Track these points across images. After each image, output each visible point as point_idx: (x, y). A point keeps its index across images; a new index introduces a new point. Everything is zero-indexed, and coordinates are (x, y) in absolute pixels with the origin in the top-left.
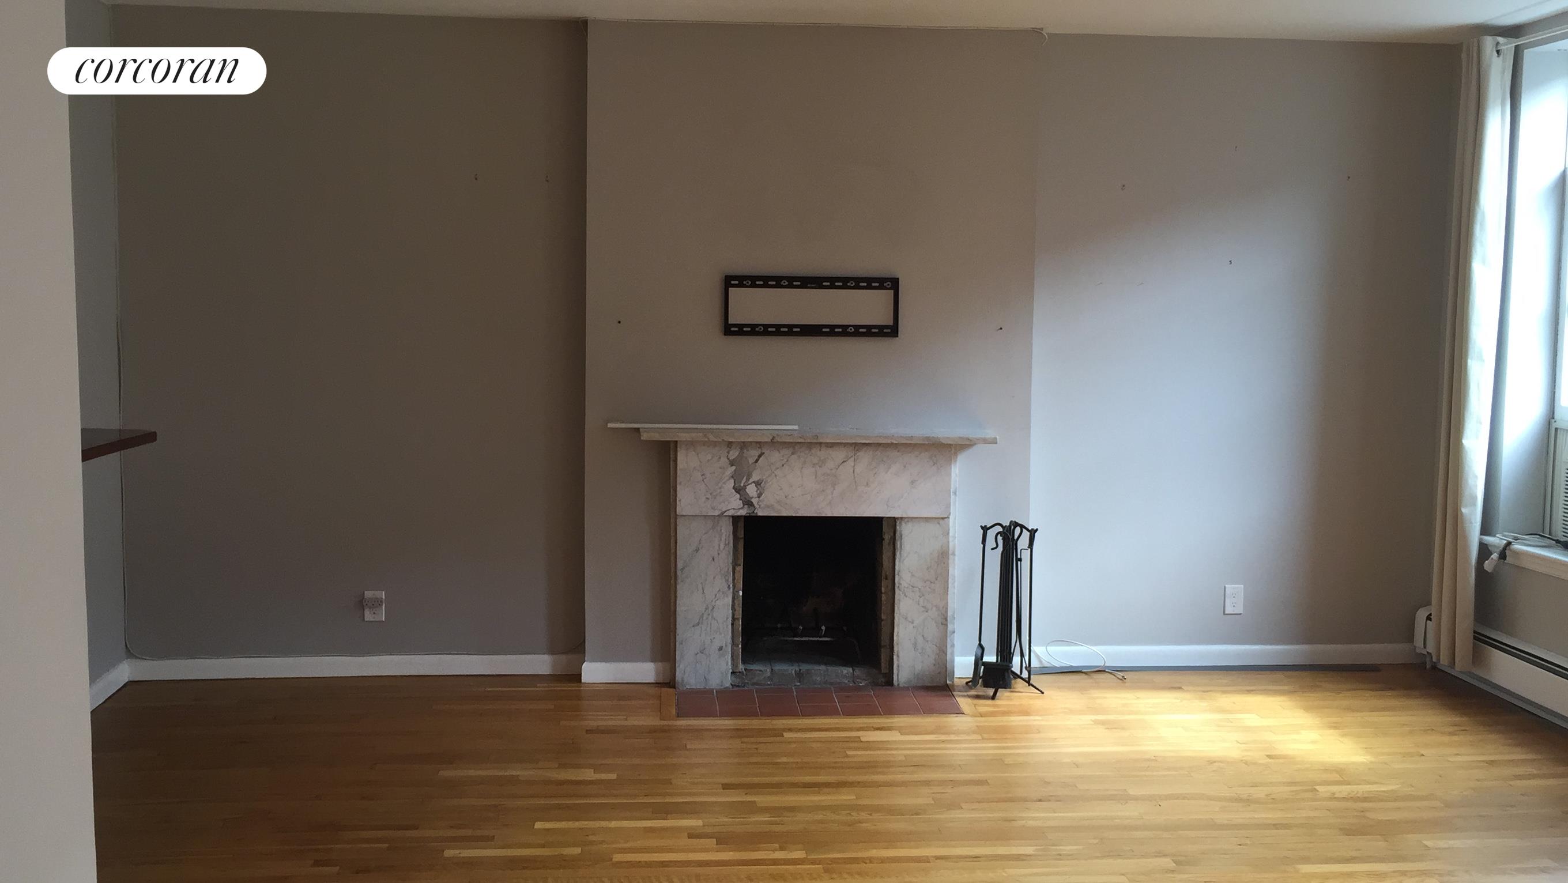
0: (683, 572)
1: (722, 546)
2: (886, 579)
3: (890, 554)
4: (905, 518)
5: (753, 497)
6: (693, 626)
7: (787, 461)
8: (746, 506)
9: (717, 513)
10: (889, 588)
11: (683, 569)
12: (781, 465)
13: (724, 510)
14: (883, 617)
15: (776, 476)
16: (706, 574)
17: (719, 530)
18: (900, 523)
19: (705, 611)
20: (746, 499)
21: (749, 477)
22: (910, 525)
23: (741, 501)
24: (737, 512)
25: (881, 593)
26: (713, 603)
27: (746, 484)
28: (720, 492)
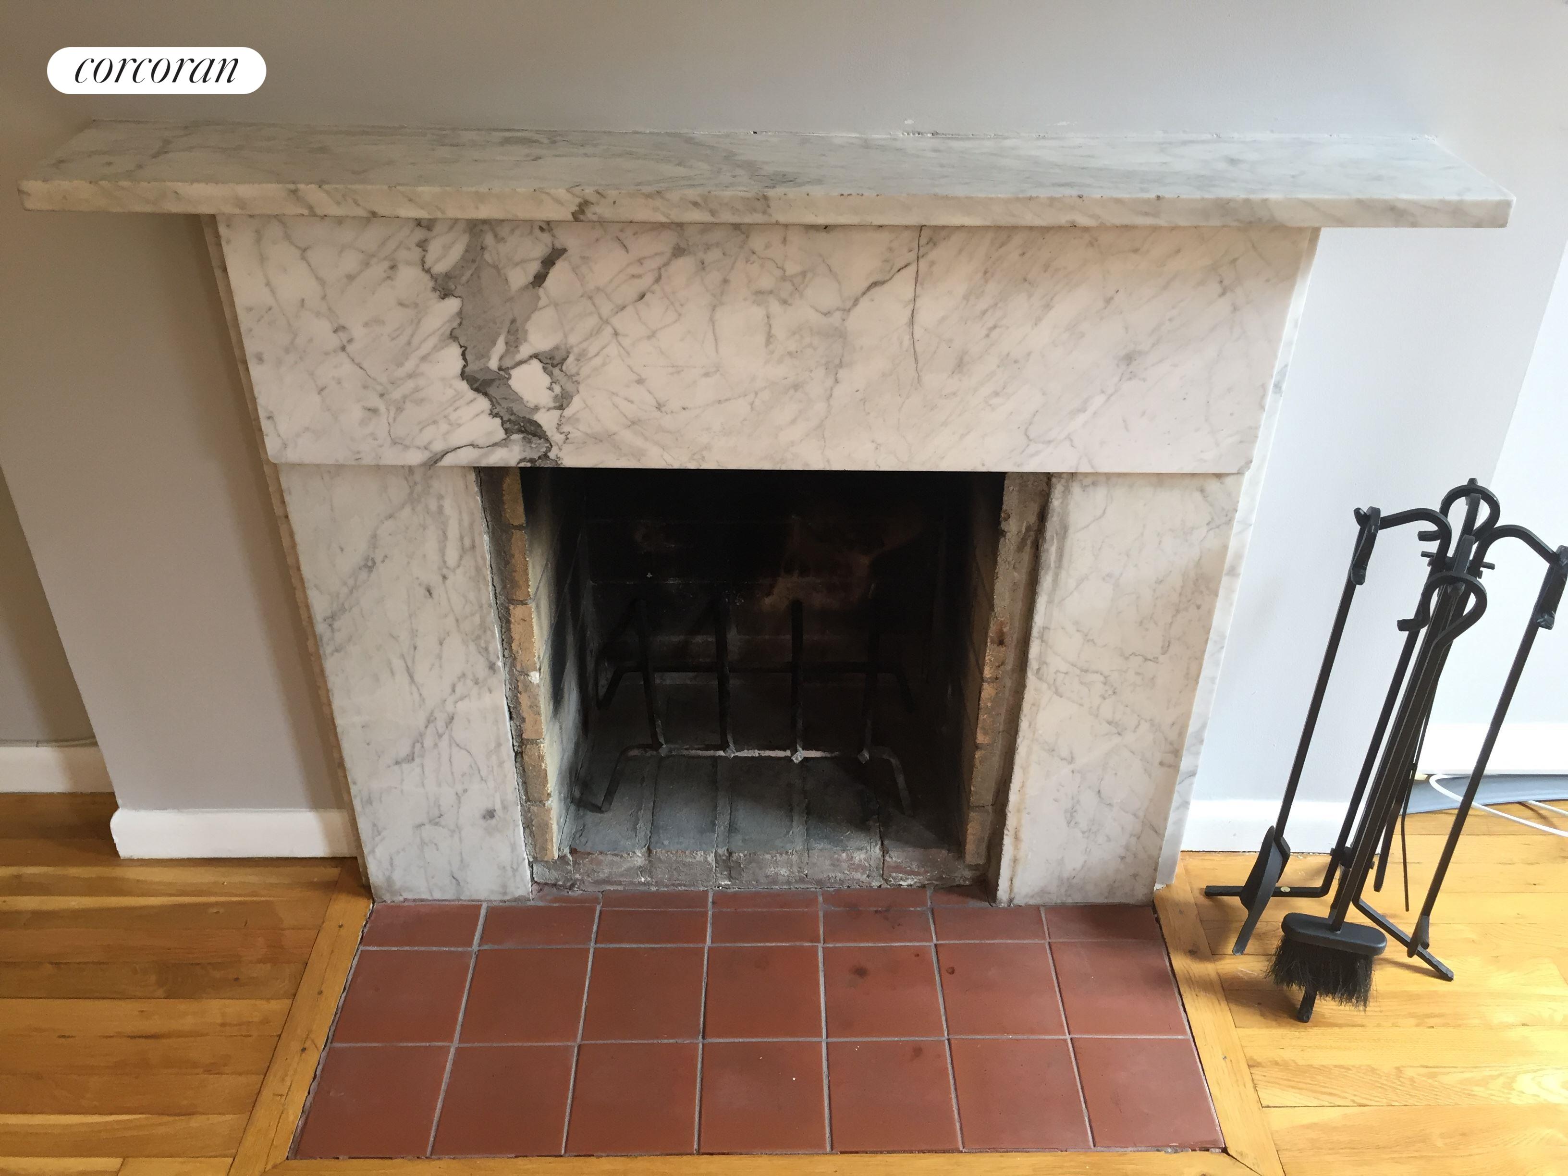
0: (336, 625)
1: (452, 555)
2: (1001, 643)
3: (1020, 576)
4: (1086, 475)
5: (536, 409)
6: (397, 763)
7: (658, 280)
8: (515, 437)
9: (415, 458)
10: (1009, 667)
11: (332, 618)
12: (635, 296)
13: (438, 446)
14: (981, 738)
15: (616, 334)
16: (414, 633)
17: (433, 506)
18: (1067, 490)
19: (426, 727)
20: (512, 414)
21: (515, 338)
22: (1100, 494)
23: (498, 421)
24: (486, 455)
25: (982, 680)
26: (450, 707)
27: (508, 363)
28: (417, 390)
